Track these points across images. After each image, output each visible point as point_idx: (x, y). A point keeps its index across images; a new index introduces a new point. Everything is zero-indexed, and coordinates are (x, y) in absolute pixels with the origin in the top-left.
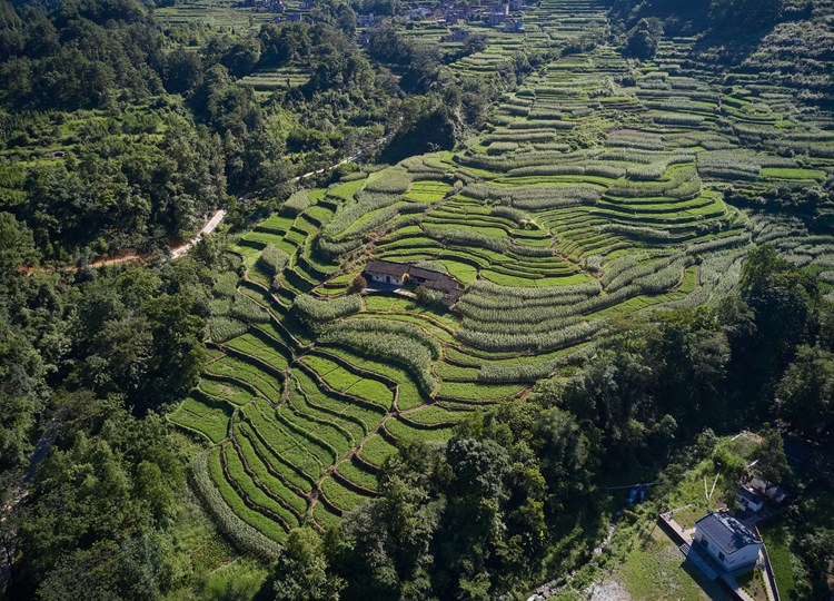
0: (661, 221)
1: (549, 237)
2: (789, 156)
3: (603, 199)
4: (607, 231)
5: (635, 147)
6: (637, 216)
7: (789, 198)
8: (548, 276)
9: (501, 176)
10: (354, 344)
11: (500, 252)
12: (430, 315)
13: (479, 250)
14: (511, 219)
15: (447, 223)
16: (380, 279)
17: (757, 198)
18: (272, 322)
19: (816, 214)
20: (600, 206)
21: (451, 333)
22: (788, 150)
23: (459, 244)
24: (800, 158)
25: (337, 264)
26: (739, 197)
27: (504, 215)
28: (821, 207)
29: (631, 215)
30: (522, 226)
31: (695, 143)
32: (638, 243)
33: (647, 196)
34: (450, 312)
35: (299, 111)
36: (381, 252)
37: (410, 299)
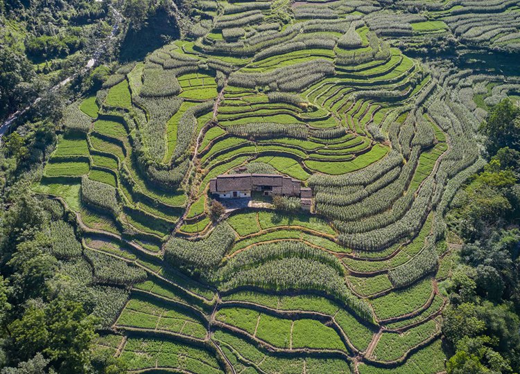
0: (388, 83)
1: (330, 115)
2: (416, 12)
3: (336, 69)
4: (358, 98)
5: (320, 18)
6: (371, 81)
7: (438, 46)
8: (357, 155)
9: (249, 61)
10: (258, 283)
11: (303, 139)
12: (297, 223)
13: (285, 140)
14: (290, 103)
15: (240, 118)
16: (228, 196)
17: (422, 50)
18: (151, 277)
19: (457, 55)
20: (338, 76)
21: (332, 240)
22: (414, 8)
23: (267, 138)
24: (424, 13)
25: (182, 193)
26: (410, 50)
27: (280, 100)
28: (458, 49)
29: (366, 81)
30: (304, 109)
31: (352, 9)
32: (384, 104)
33: (365, 62)
34: (313, 216)
35: (22, 19)
36: (207, 164)
37: (268, 210)
